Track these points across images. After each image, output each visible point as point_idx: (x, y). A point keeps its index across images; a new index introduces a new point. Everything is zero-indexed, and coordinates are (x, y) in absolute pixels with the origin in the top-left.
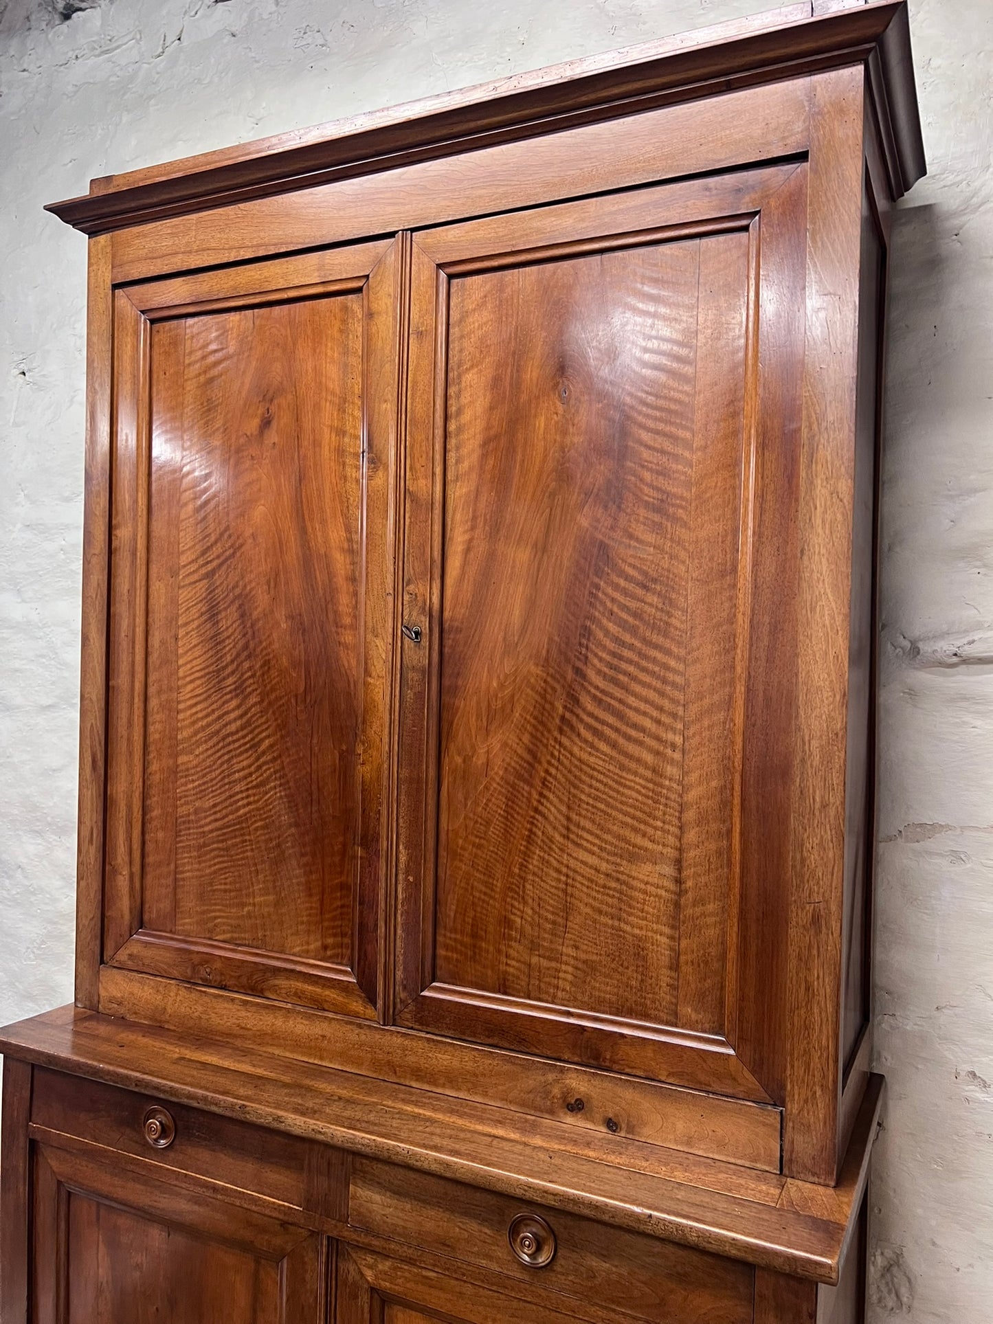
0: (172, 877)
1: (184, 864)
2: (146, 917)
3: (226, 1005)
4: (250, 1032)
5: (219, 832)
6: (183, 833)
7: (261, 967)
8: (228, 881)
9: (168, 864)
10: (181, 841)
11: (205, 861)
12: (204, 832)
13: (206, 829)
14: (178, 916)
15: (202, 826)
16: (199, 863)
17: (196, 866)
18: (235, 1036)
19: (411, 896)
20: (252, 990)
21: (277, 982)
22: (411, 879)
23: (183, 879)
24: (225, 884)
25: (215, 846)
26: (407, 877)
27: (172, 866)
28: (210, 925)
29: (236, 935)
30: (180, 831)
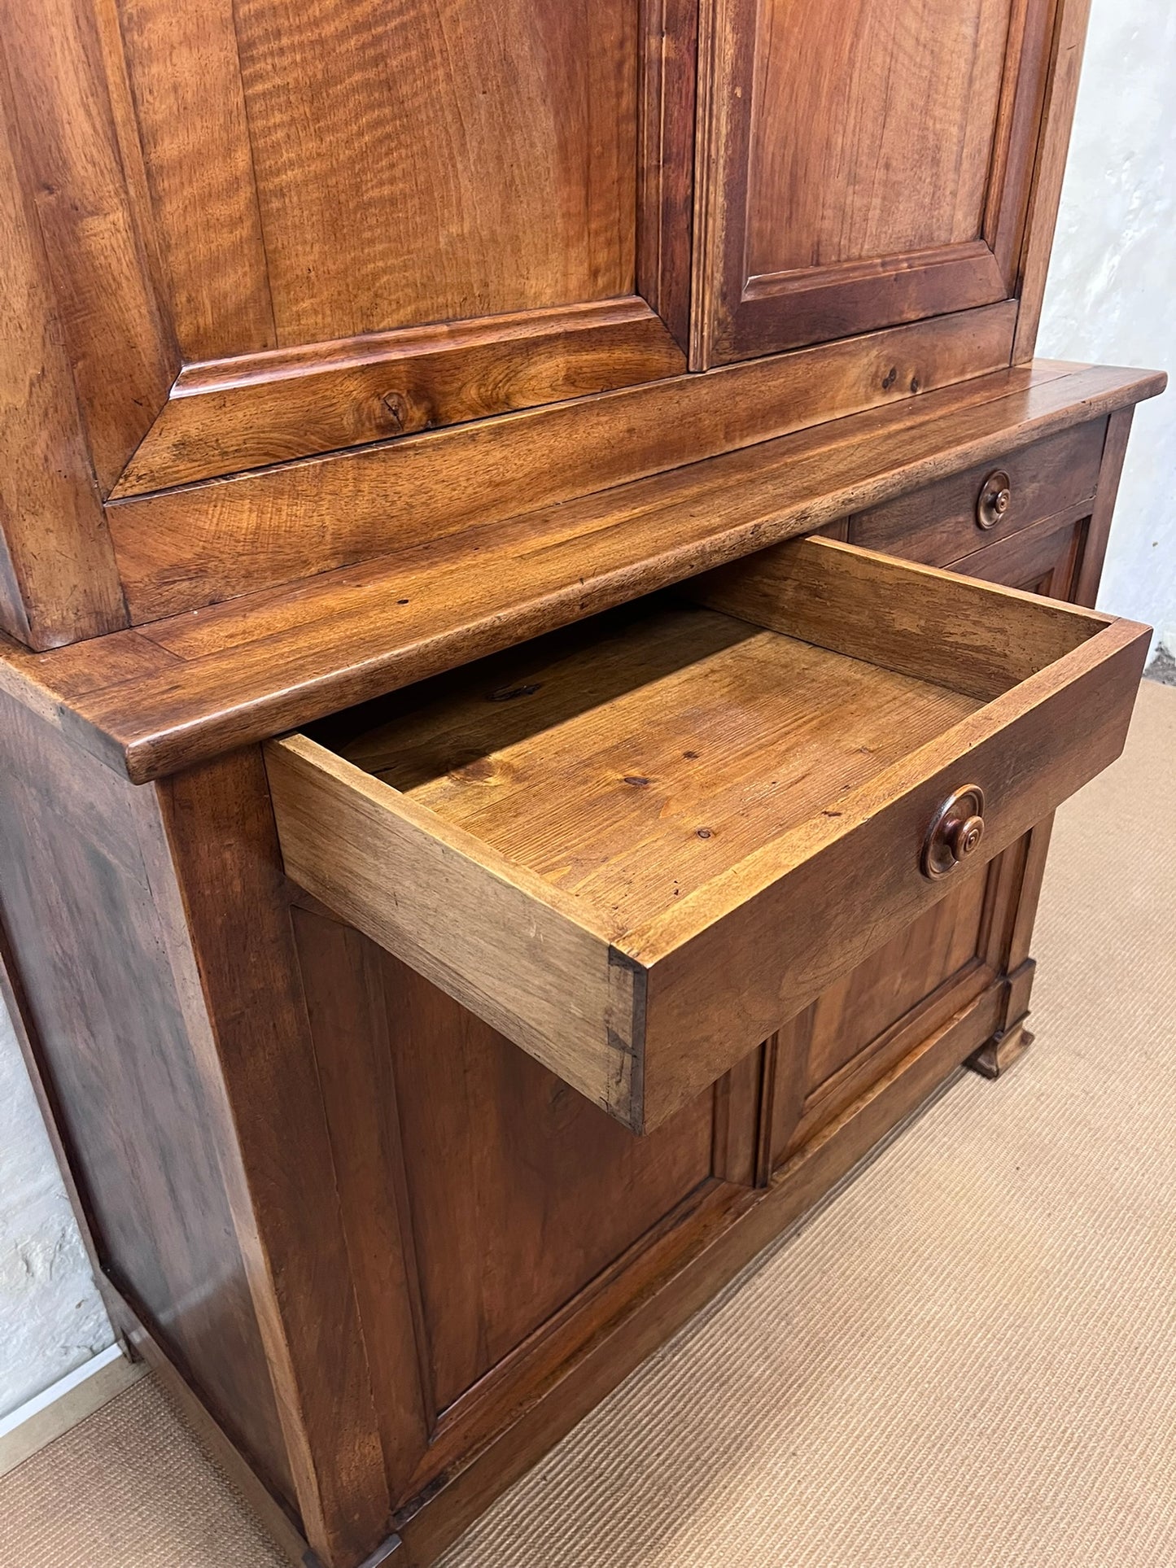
0: (246, 192)
1: (276, 147)
2: (184, 330)
3: (463, 454)
4: (514, 486)
5: (366, 37)
6: (262, 49)
7: (504, 350)
8: (398, 172)
9: (229, 152)
10: (259, 77)
11: (333, 129)
12: (321, 41)
13: (328, 30)
14: (280, 298)
15: (316, 23)
16: (319, 135)
17: (312, 145)
18: (485, 508)
19: (737, 126)
20: (489, 407)
21: (533, 371)
22: (739, 92)
23: (281, 193)
24: (392, 181)
25: (358, 77)
26: (733, 89)
27: (242, 158)
28: (364, 299)
29: (424, 305)
30: (251, 44)
